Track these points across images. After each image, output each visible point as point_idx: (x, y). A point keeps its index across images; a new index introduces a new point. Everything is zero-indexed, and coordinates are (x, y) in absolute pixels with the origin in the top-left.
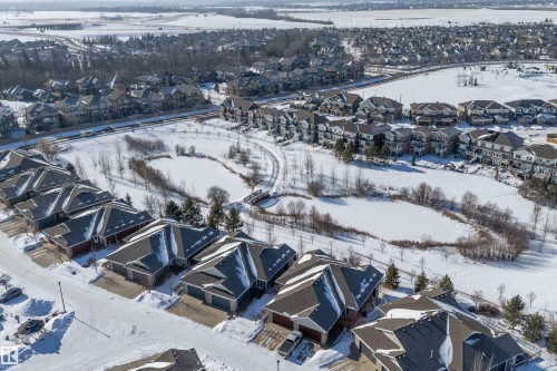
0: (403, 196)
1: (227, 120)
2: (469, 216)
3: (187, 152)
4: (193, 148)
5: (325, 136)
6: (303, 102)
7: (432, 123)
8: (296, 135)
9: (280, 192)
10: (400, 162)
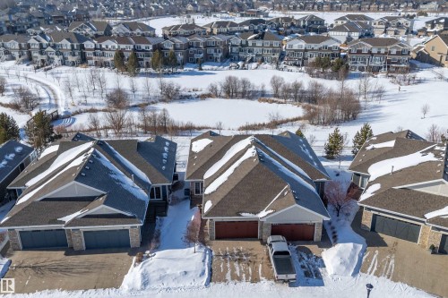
0: (212, 94)
5: (95, 54)
8: (57, 59)
9: (72, 110)
10: (186, 69)
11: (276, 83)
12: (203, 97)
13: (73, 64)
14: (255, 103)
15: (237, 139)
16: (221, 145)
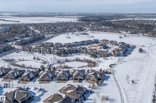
0: (74, 60)
1: (25, 51)
2: (86, 61)
3: (22, 60)
4: (23, 59)
5: (53, 52)
6: (39, 45)
7: (69, 47)
8: (46, 53)
9: (52, 64)
10: (69, 55)
11: (84, 59)
12: (72, 61)
13: (49, 54)
14: (81, 62)
15: (77, 70)
16: (75, 71)
